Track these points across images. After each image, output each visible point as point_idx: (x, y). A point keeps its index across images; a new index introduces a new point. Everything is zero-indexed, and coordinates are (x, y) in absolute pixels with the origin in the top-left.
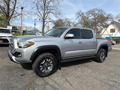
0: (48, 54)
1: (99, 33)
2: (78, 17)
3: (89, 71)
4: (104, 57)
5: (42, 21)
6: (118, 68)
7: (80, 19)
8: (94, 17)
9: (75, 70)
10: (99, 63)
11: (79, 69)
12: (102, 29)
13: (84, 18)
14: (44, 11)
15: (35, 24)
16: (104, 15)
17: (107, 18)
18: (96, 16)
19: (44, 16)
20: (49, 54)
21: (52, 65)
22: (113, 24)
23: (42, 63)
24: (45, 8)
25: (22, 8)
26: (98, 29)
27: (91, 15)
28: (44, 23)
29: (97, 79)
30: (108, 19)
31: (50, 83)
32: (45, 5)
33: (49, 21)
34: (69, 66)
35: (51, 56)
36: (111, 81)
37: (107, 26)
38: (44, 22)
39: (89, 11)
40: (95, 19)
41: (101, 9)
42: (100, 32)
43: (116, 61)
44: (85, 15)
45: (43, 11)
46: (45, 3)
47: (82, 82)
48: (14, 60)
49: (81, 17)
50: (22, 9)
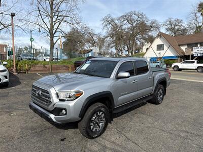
0: (100, 106)
1: (139, 50)
2: (106, 25)
3: (149, 120)
4: (161, 96)
5: (48, 35)
6: (183, 111)
7: (109, 30)
8: (130, 25)
9: (130, 121)
10: (157, 106)
11: (135, 119)
12: (143, 45)
13: (115, 28)
14: (52, 18)
15: (31, 40)
16: (146, 22)
17: (151, 27)
18: (134, 24)
19: (52, 26)
20: (100, 104)
21: (104, 119)
22: (161, 37)
23: (92, 119)
24: (52, 13)
25: (13, 15)
26: (136, 44)
27: (126, 22)
28: (52, 40)
29: (164, 131)
30: (152, 29)
31: (108, 146)
32: (51, 8)
33: (62, 37)
34: (120, 116)
35: (103, 107)
36: (181, 131)
37: (151, 40)
38: (52, 37)
39: (123, 16)
40: (133, 29)
41: (141, 12)
42: (141, 48)
43: (177, 99)
44: (116, 21)
45: (50, 18)
46: (52, 5)
47: (147, 138)
48: (54, 120)
49: (111, 25)
50: (12, 17)
